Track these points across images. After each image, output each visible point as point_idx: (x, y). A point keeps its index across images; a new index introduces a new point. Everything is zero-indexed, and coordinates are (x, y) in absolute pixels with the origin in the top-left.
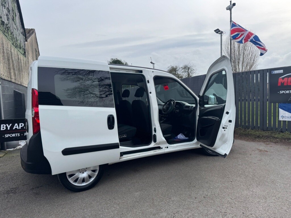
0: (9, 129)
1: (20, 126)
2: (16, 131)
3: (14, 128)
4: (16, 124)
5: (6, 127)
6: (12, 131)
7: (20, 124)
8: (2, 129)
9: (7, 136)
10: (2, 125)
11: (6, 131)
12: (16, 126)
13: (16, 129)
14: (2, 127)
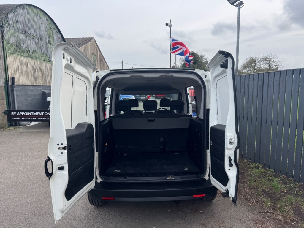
0: (15, 115)
1: (20, 114)
2: (18, 116)
3: (17, 115)
4: (18, 113)
5: (14, 113)
6: (16, 116)
7: (20, 113)
8: (12, 115)
9: (14, 118)
10: (12, 113)
11: (14, 116)
12: (18, 114)
13: (18, 115)
14: (12, 114)
